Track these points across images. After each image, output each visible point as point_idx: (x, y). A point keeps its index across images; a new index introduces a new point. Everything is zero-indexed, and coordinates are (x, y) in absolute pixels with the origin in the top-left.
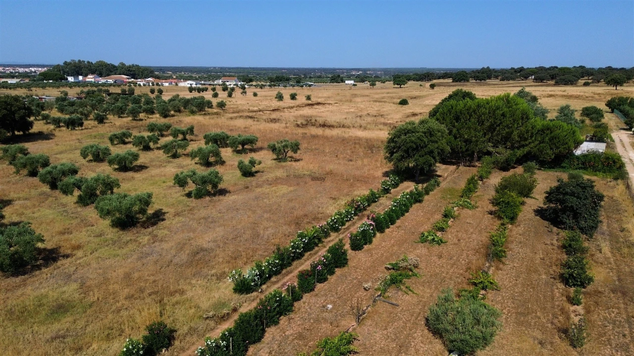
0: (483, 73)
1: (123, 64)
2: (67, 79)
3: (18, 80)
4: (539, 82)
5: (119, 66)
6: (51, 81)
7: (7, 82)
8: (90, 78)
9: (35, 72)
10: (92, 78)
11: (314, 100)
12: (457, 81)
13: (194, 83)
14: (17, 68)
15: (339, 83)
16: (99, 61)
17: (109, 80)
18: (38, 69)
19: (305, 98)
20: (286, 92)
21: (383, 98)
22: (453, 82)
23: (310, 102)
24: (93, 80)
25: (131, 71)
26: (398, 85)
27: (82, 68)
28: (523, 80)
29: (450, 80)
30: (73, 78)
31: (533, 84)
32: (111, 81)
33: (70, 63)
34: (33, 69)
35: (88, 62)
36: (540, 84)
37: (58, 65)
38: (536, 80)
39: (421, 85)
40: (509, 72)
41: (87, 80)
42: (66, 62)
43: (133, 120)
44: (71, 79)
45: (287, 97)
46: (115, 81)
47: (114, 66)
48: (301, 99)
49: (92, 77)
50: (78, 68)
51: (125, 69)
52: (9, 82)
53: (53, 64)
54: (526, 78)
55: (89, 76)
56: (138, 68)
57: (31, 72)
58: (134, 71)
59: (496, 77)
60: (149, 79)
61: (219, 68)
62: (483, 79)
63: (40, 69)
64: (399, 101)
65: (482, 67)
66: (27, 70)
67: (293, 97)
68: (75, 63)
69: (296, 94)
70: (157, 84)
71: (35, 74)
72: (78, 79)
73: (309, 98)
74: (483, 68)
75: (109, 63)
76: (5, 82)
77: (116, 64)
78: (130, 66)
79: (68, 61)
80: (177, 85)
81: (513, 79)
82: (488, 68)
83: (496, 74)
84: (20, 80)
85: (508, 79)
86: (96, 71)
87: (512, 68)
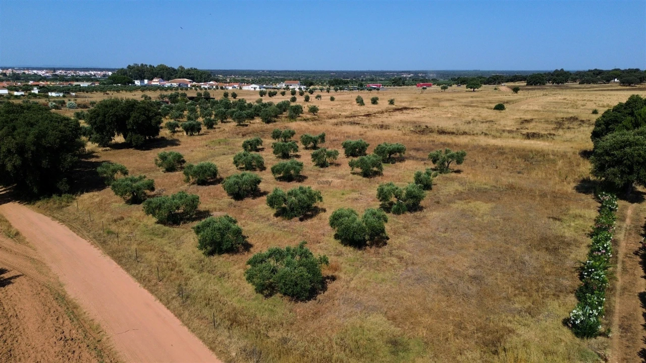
0: (558, 75)
1: (182, 68)
2: (134, 83)
3: (89, 84)
4: (627, 86)
5: (178, 70)
6: (120, 85)
7: (79, 85)
8: (156, 82)
9: (95, 75)
10: (157, 82)
11: (397, 104)
12: (531, 85)
13: (258, 87)
14: (78, 72)
15: (401, 86)
16: (160, 64)
17: (173, 84)
18: (97, 72)
19: (388, 103)
20: (367, 96)
21: (472, 102)
22: (527, 85)
23: (394, 106)
24: (158, 83)
25: (190, 75)
26: (471, 88)
27: (145, 72)
28: (605, 83)
29: (524, 84)
30: (139, 82)
31: (620, 87)
32: (175, 84)
33: (133, 67)
34: (93, 73)
35: (151, 66)
36: (628, 87)
37: (123, 69)
38: (623, 83)
39: (496, 89)
40: (588, 75)
41: (153, 83)
42: (129, 66)
43: (237, 125)
44: (137, 83)
45: (368, 101)
46: (179, 85)
47: (174, 70)
48: (383, 104)
49: (157, 80)
50: (142, 72)
51: (185, 72)
52: (82, 85)
53: (117, 68)
54: (608, 81)
55: (154, 80)
56: (197, 72)
57: (91, 75)
58: (193, 74)
59: (574, 80)
60: (211, 82)
61: (267, 71)
62: (561, 82)
63: (99, 73)
64: (493, 106)
65: (555, 69)
66: (87, 73)
67: (374, 101)
68: (138, 66)
69: (377, 99)
70: (222, 88)
71: (94, 77)
72: (144, 83)
73: (392, 102)
74: (556, 71)
75: (169, 66)
76: (77, 85)
77: (176, 67)
78: (189, 69)
79: (132, 65)
80: (241, 88)
81: (594, 82)
82: (562, 70)
83: (574, 77)
84: (91, 83)
85: (588, 82)
86: (158, 75)
87: (589, 70)
